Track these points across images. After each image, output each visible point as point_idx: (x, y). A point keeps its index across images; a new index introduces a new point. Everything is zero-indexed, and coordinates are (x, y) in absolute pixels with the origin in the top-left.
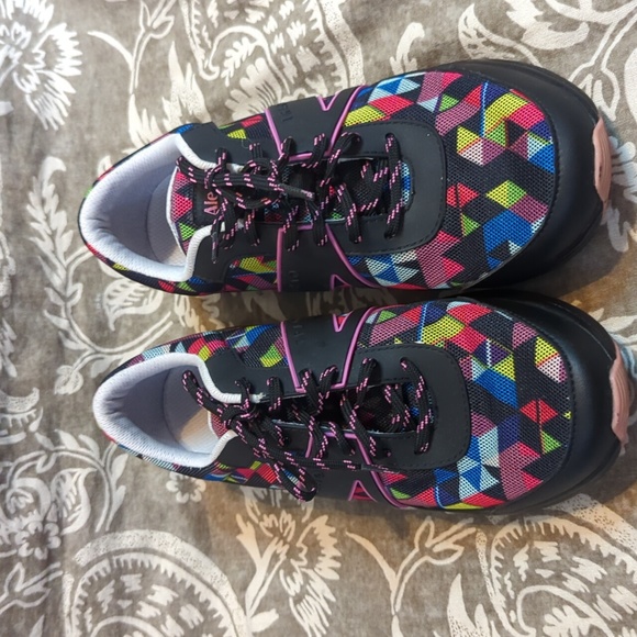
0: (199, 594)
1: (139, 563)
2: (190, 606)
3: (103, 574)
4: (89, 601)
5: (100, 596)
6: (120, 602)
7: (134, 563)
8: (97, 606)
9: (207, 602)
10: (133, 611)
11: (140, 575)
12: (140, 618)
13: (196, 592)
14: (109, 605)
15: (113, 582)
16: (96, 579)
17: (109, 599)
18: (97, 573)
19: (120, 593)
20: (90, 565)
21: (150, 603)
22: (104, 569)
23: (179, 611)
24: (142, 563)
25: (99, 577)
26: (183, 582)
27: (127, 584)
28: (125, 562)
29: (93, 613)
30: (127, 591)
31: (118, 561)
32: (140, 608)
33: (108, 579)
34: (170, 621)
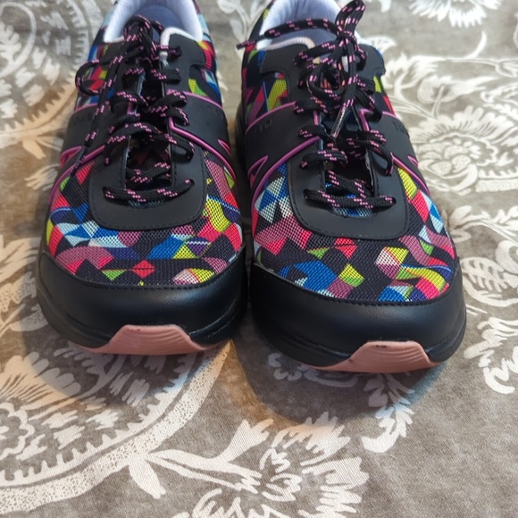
0: (52, 103)
1: (80, 54)
2: (42, 94)
3: (74, 20)
4: (52, 5)
5: (56, 15)
6: (48, 33)
7: (80, 50)
8: (47, 12)
9: (45, 110)
10: (39, 44)
11: (69, 54)
12: (33, 51)
13: (54, 101)
14: (47, 23)
15: (66, 28)
16: (71, 13)
17: (52, 23)
18: (75, 15)
19: (57, 34)
20: (82, 8)
21: (45, 61)
22: (78, 22)
23: (39, 84)
24: (79, 57)
25: (72, 16)
26: (62, 90)
27: (63, 41)
28: (82, 42)
29: (42, 8)
30: (57, 41)
31: (83, 35)
32: (41, 51)
33: (70, 24)
34: (30, 76)
